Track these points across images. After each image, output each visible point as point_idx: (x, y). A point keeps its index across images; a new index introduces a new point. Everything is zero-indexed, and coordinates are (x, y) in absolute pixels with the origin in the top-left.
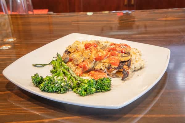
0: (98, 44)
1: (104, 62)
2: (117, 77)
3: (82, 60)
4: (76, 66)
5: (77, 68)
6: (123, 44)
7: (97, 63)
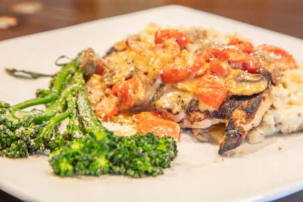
0: (201, 36)
1: (185, 91)
2: (212, 141)
3: (127, 73)
4: (108, 90)
5: (107, 95)
6: (271, 46)
7: (165, 88)
